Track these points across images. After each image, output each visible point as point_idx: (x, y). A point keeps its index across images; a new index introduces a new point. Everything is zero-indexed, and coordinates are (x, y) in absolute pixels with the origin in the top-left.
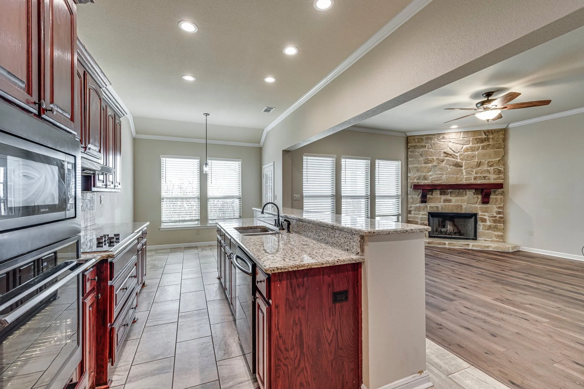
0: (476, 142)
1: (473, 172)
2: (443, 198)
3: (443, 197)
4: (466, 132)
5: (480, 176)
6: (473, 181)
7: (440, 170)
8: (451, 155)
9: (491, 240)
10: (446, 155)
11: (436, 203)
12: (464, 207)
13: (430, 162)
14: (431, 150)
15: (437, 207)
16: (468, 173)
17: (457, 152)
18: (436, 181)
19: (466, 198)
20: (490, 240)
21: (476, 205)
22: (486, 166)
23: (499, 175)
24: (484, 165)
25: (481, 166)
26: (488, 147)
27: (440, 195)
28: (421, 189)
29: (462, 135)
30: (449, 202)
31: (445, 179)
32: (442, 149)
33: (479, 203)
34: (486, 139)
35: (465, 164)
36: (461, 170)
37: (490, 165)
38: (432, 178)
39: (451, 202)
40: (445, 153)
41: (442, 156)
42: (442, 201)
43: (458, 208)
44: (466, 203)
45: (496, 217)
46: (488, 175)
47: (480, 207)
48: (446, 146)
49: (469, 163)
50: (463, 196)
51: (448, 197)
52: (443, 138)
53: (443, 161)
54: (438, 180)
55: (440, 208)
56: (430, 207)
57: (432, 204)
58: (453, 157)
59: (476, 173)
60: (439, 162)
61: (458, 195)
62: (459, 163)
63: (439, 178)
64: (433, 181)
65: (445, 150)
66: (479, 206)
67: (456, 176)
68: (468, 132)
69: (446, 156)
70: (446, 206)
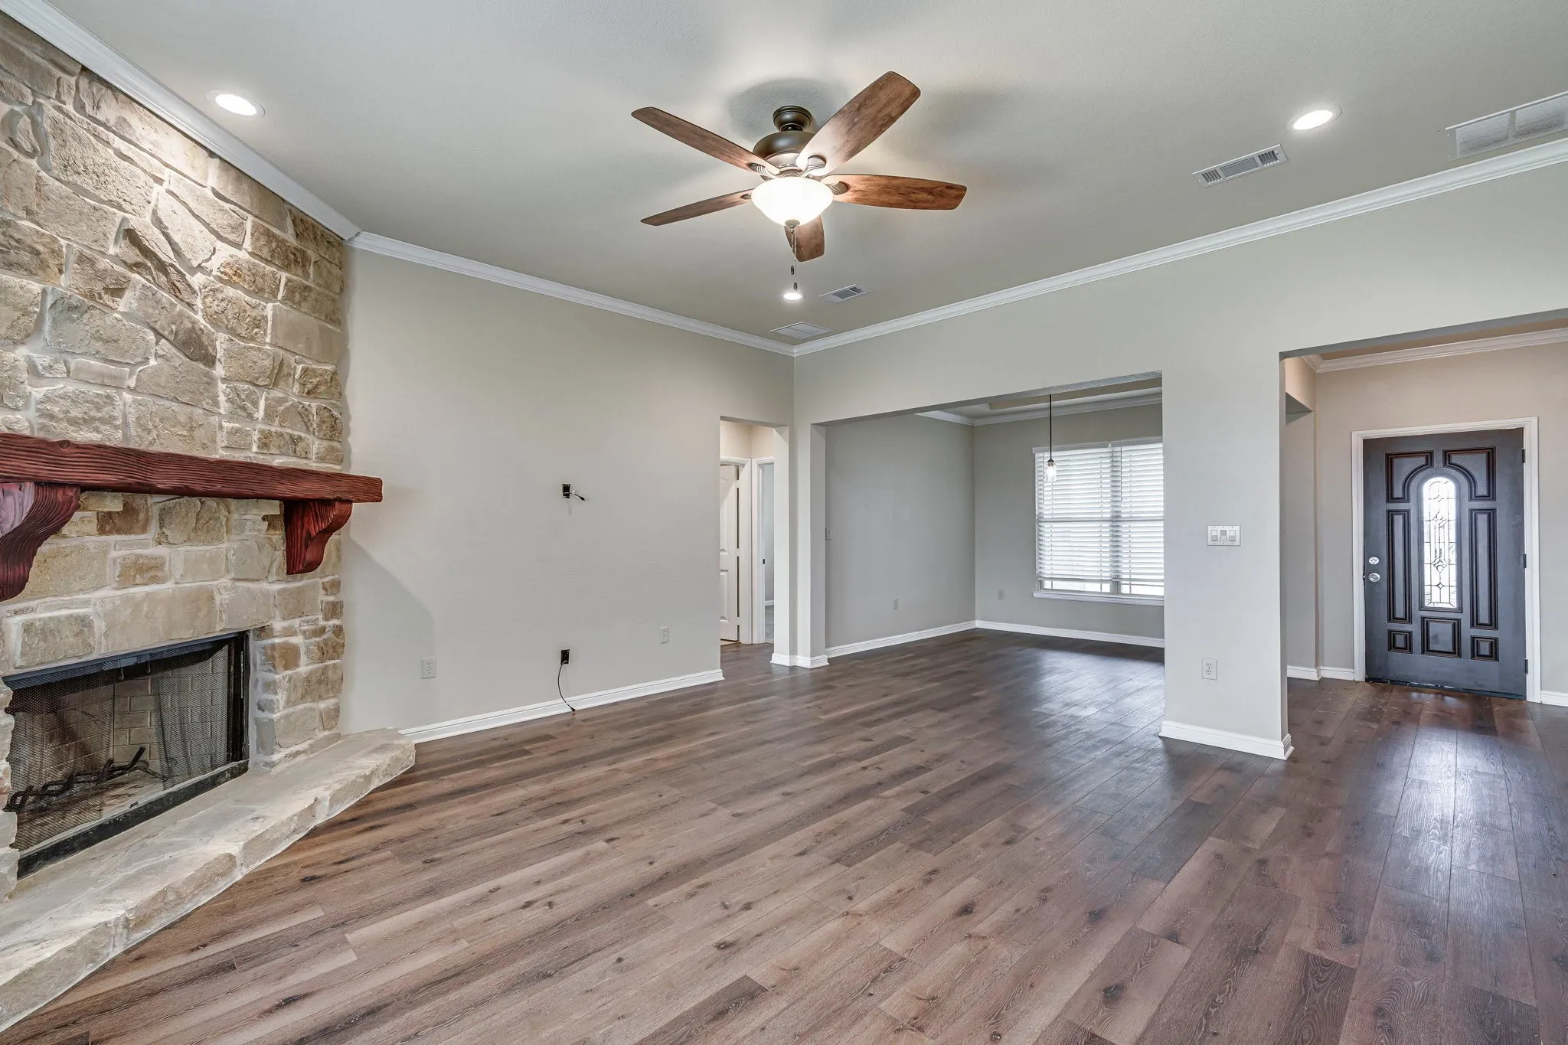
0: (265, 253)
1: (255, 404)
2: (114, 554)
3: (120, 547)
4: (233, 173)
5: (281, 435)
6: (252, 454)
7: (98, 345)
8: (162, 267)
9: (311, 746)
10: (134, 255)
11: (69, 593)
12: (222, 598)
13: (26, 257)
14: (34, 162)
15: (84, 622)
16: (241, 409)
17: (195, 264)
18: (73, 422)
19: (227, 546)
20: (305, 745)
21: (265, 585)
22: (296, 388)
23: (331, 439)
24: (291, 380)
25: (282, 384)
26: (305, 299)
27: (102, 531)
28: (20, 481)
29: (213, 177)
30: (155, 580)
31: (131, 419)
32: (110, 203)
33: (278, 574)
34: (298, 254)
35: (230, 355)
36: (211, 382)
37: (309, 386)
38: (48, 399)
39: (162, 580)
40: (131, 236)
41: (112, 250)
42: (112, 572)
43: (199, 609)
44: (225, 581)
45: (323, 630)
46: (303, 435)
47: (280, 592)
48: (132, 194)
49: (242, 353)
50: (220, 540)
51: (143, 545)
52: (120, 130)
53: (117, 292)
54: (87, 422)
55: (100, 626)
56: (28, 628)
57: (49, 608)
58: (174, 289)
59: (269, 416)
60: (98, 287)
61: (195, 529)
62: (204, 339)
63: (98, 408)
64: (52, 417)
65: (134, 222)
66: (275, 586)
67: (189, 409)
68: (241, 175)
69: (136, 266)
70: (136, 605)
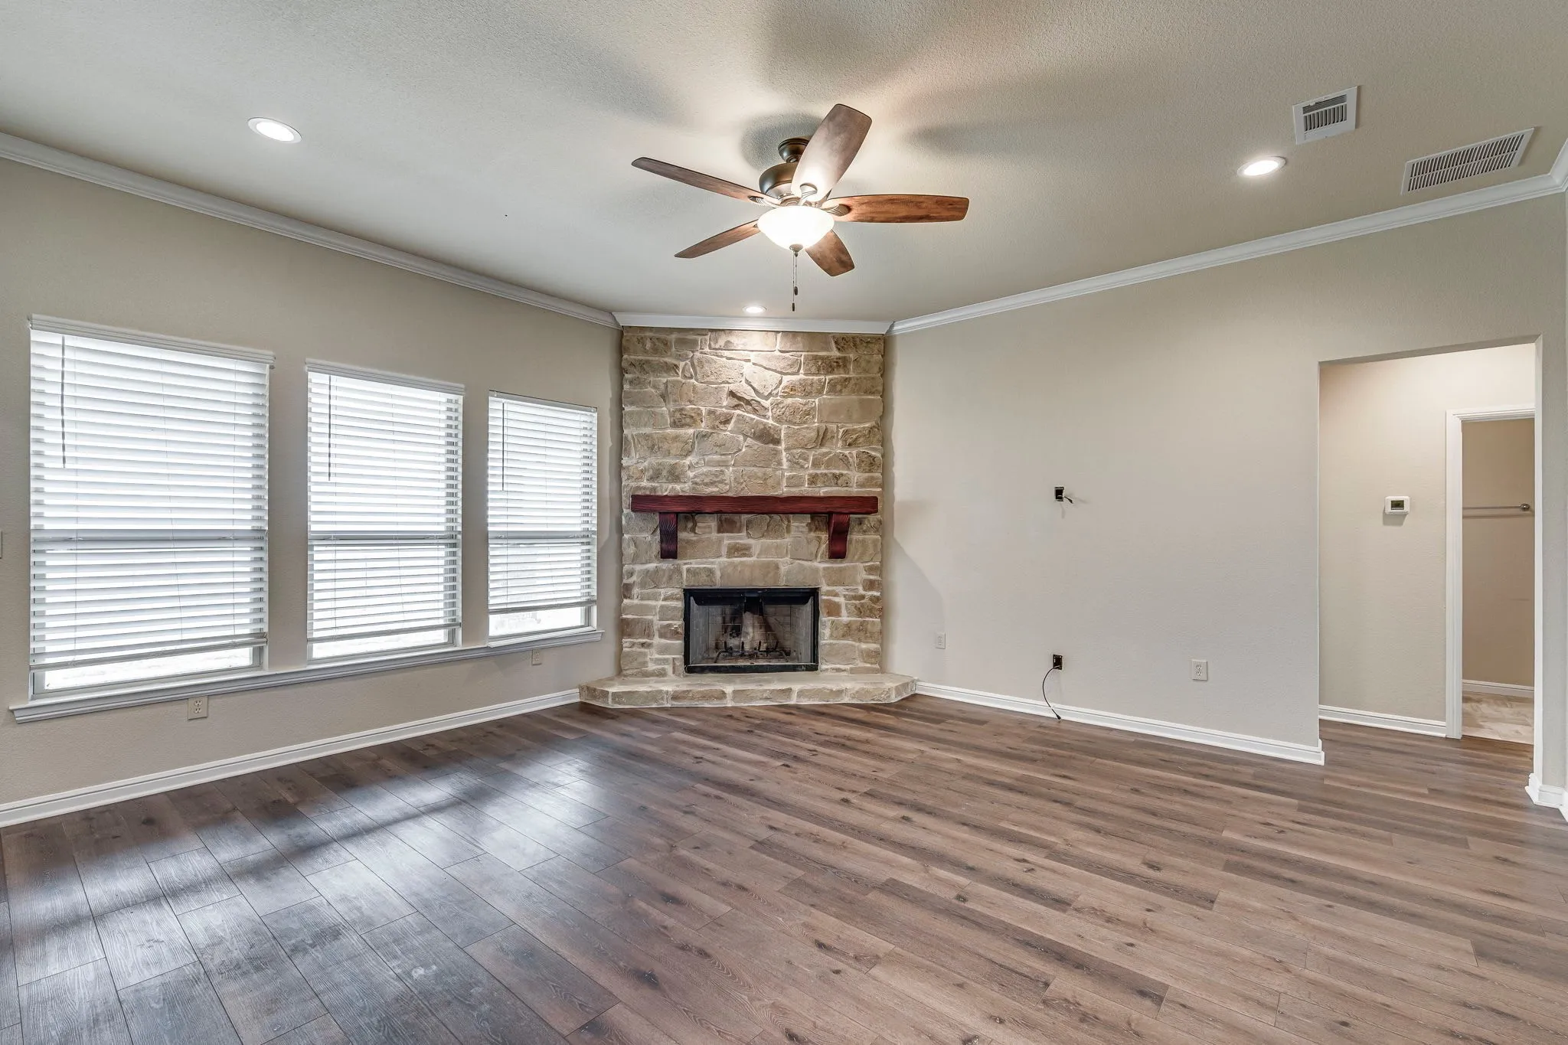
0: (814, 370)
1: (806, 459)
2: (726, 542)
3: (728, 539)
4: (791, 335)
5: (826, 474)
6: (806, 490)
7: (717, 449)
8: (748, 403)
9: (851, 669)
10: (735, 402)
11: (706, 558)
12: (783, 569)
13: (688, 420)
14: (693, 381)
15: (711, 572)
16: (794, 463)
17: (766, 394)
18: (706, 484)
19: (788, 540)
20: (848, 667)
21: (816, 564)
22: (840, 444)
23: (870, 471)
24: (834, 440)
25: (828, 444)
26: (846, 387)
27: (719, 531)
28: (658, 511)
29: (779, 343)
30: (744, 555)
31: (732, 479)
32: (723, 382)
33: (822, 557)
34: (840, 361)
35: (788, 436)
36: (777, 453)
37: (849, 441)
38: (695, 476)
39: (750, 556)
40: (732, 394)
41: (725, 404)
42: (724, 550)
43: (769, 572)
44: (788, 559)
45: (863, 597)
46: (845, 472)
47: (824, 569)
48: (734, 374)
49: (795, 433)
50: (783, 537)
51: (741, 538)
52: (728, 346)
53: (727, 421)
54: (712, 483)
55: (718, 574)
56: (688, 570)
57: (696, 563)
58: (755, 411)
59: (815, 464)
60: (717, 423)
61: (767, 531)
62: (772, 431)
63: (717, 476)
64: (696, 483)
65: (732, 387)
66: (822, 565)
67: (763, 469)
68: (795, 334)
69: (736, 407)
70: (735, 566)
